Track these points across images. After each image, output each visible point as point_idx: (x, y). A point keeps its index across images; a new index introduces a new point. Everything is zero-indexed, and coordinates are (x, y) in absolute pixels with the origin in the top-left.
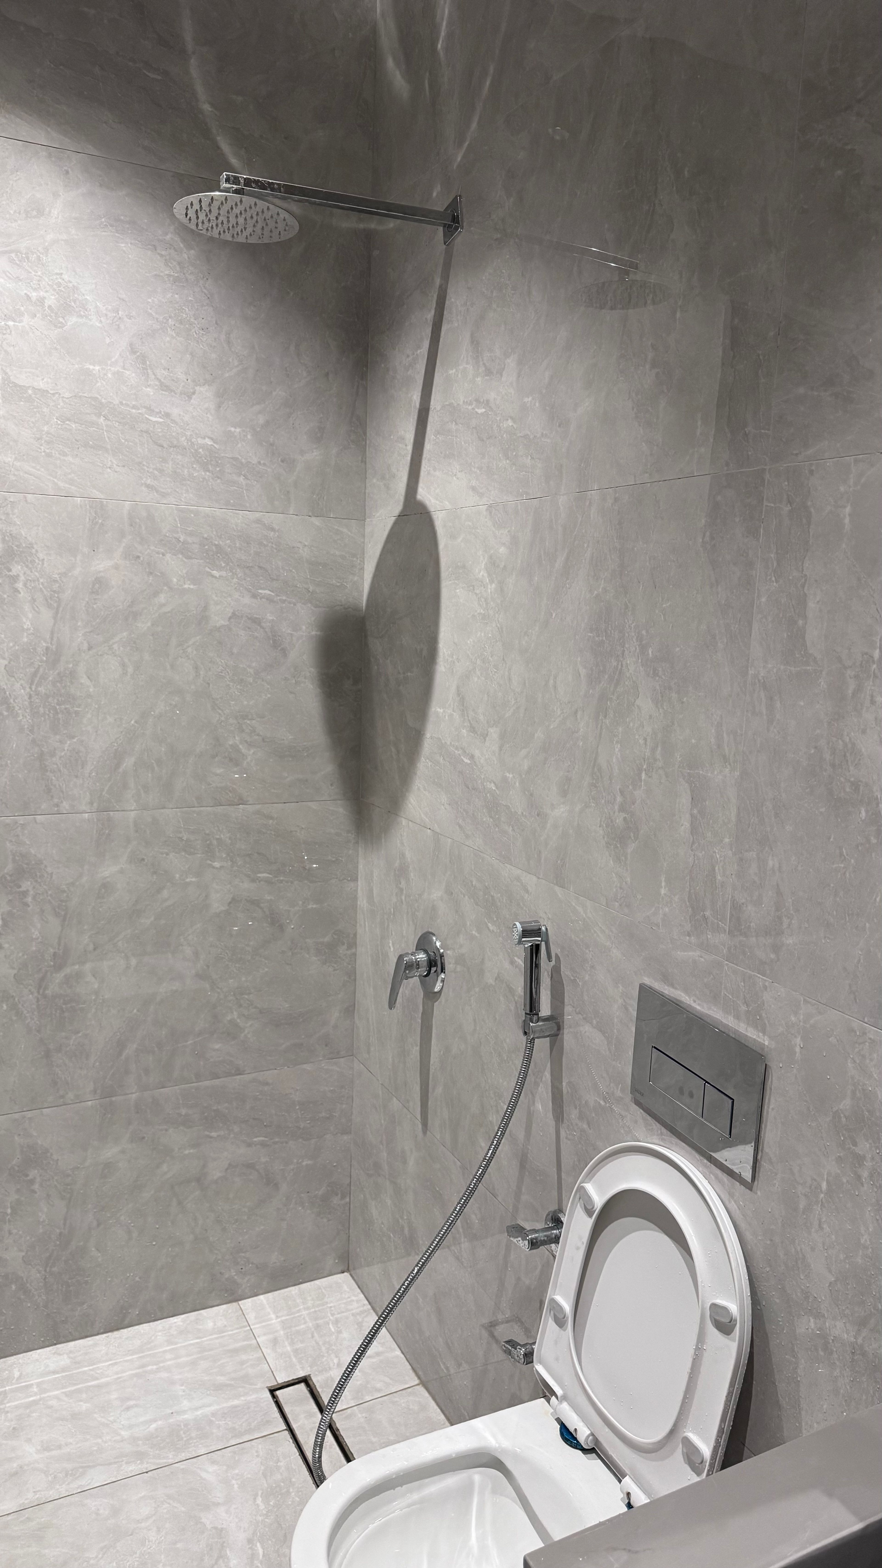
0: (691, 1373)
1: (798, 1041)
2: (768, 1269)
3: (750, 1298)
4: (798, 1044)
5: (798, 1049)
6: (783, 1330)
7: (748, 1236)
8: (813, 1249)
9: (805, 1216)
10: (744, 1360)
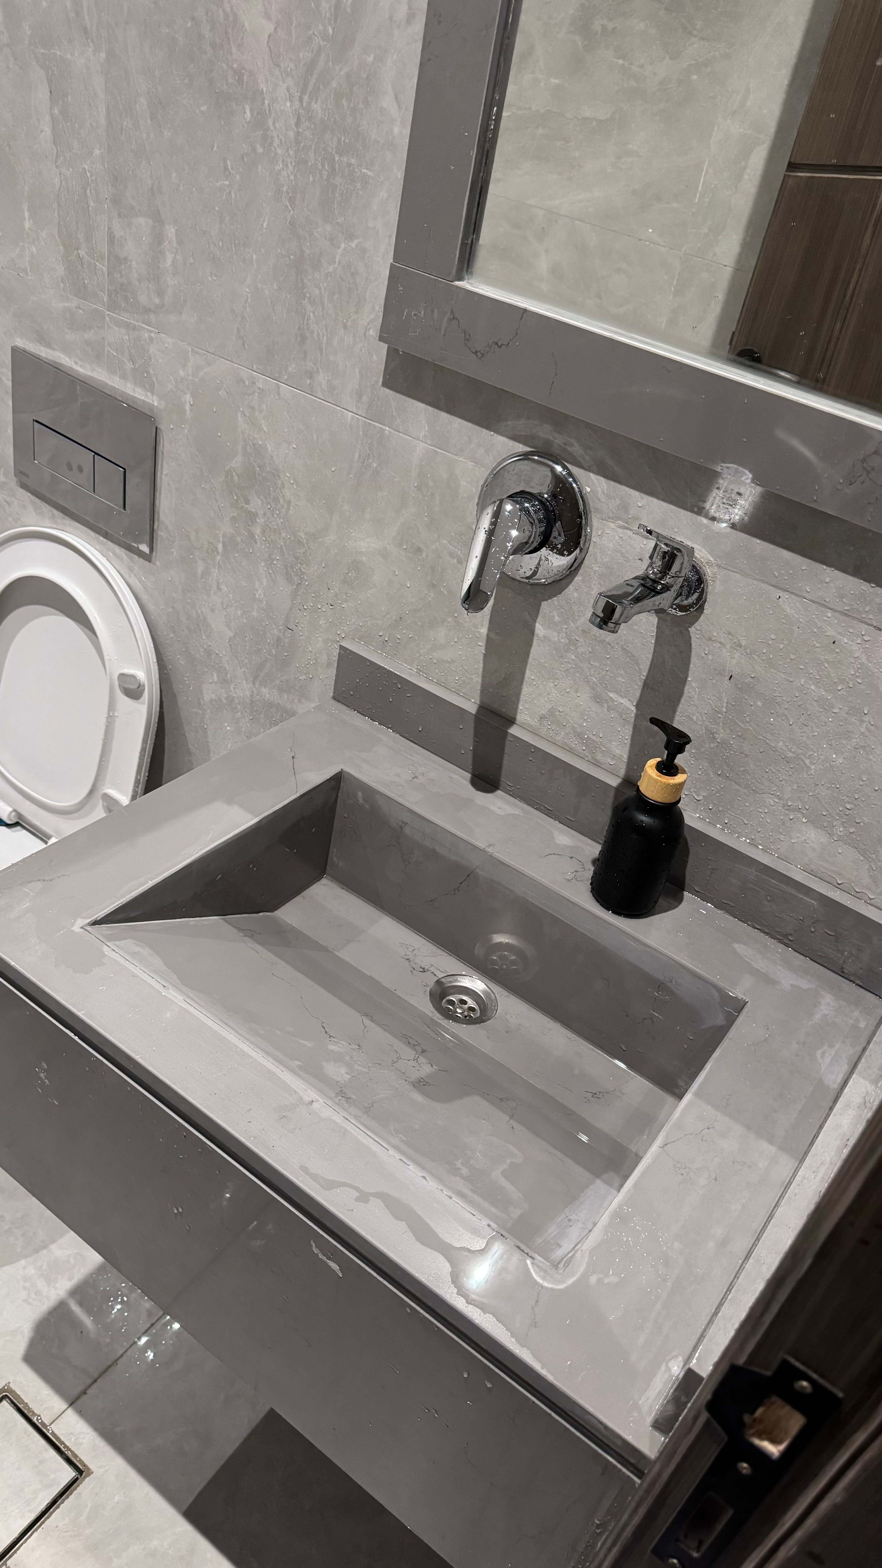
0: (104, 739)
1: (188, 397)
2: (172, 635)
3: (156, 664)
4: (188, 401)
5: (188, 407)
6: (190, 687)
7: (151, 607)
8: (213, 610)
9: (203, 580)
10: (155, 719)
